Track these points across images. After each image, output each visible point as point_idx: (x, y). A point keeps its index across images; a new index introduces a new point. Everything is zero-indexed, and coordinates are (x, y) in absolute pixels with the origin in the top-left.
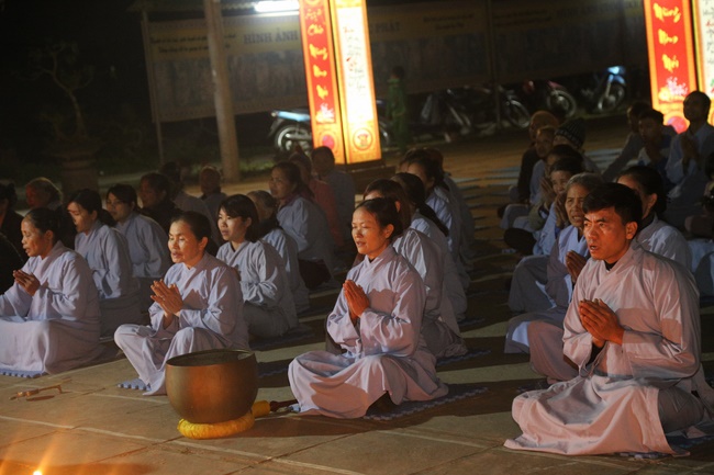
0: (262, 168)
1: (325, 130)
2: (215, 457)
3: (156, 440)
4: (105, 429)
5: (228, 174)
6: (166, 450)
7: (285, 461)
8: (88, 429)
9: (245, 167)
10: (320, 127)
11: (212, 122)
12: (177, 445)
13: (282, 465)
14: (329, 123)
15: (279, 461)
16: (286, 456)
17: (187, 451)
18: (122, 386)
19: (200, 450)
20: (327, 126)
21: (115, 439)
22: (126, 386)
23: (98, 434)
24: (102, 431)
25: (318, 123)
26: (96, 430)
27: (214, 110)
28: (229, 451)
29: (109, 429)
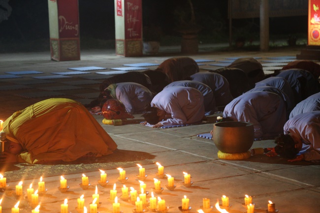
0: (281, 45)
1: (315, 28)
2: (236, 168)
3: (211, 159)
4: (189, 152)
5: (262, 47)
6: (215, 163)
7: (267, 173)
8: (182, 151)
9: (272, 44)
10: (312, 26)
11: (257, 20)
12: (219, 161)
13: (265, 174)
14: (318, 24)
15: (264, 173)
16: (267, 171)
17: (224, 164)
18: (199, 136)
19: (230, 164)
20: (316, 26)
21: (193, 156)
22: (200, 136)
23: (186, 153)
24: (188, 153)
25: (311, 24)
26: (186, 152)
27: (259, 14)
28: (242, 166)
29: (191, 152)
